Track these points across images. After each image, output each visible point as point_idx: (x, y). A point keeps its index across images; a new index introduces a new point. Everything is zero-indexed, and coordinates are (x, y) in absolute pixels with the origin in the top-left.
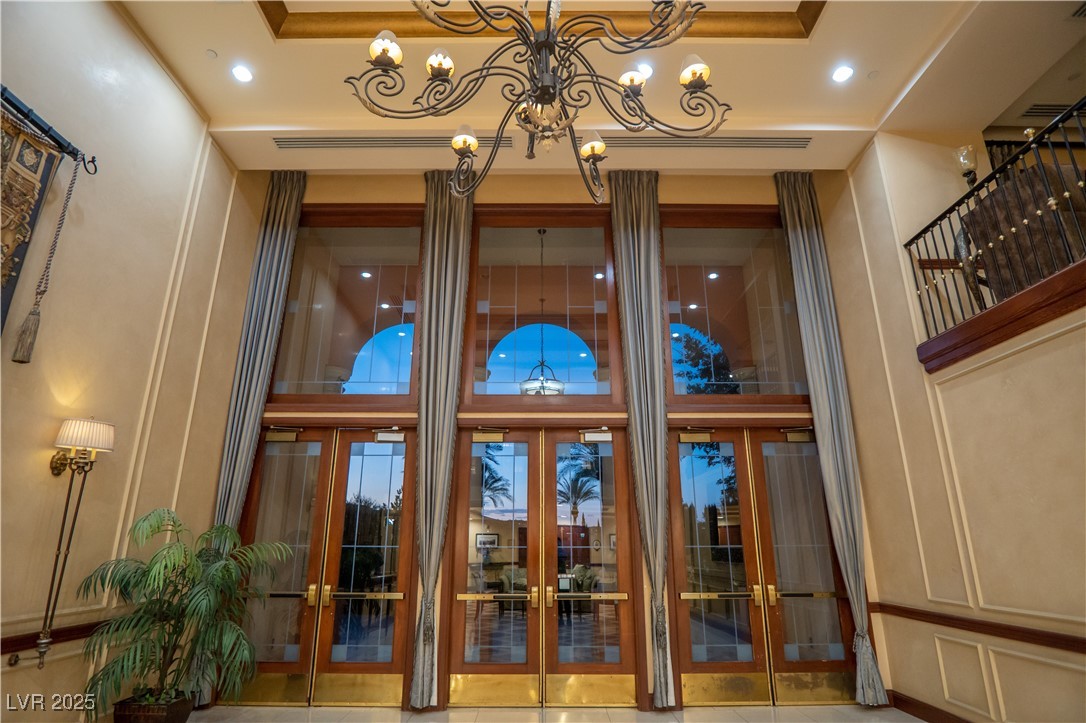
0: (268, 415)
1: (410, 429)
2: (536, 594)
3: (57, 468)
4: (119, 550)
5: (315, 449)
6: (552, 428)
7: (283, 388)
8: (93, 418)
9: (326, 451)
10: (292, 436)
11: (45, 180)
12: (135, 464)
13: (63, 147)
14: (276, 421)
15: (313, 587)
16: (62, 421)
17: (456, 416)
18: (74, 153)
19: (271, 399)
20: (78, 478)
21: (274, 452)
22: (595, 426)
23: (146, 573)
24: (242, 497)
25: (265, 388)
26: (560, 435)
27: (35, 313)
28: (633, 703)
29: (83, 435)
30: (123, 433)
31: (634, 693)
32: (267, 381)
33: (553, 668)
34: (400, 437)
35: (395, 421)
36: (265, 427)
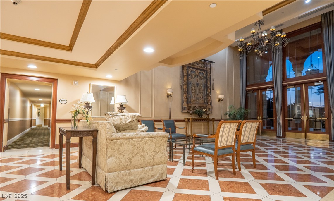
0: (246, 89)
1: (273, 88)
2: (303, 118)
3: (219, 101)
4: (228, 110)
5: (256, 94)
6: (306, 83)
7: (248, 84)
8: (221, 94)
9: (258, 94)
10: (251, 92)
11: (210, 68)
12: (228, 100)
13: (211, 62)
14: (248, 90)
15: (258, 117)
16: (218, 95)
17: (282, 84)
18: (212, 62)
19: (247, 86)
20: (221, 102)
21: (249, 95)
22: (317, 81)
23: (231, 113)
24: (245, 103)
25: (245, 84)
26: (308, 84)
27: (213, 84)
28: (328, 140)
29: (221, 96)
30: (225, 96)
31: (329, 138)
32: (245, 83)
33: (308, 132)
34: (271, 89)
35: (270, 87)
36: (246, 91)
